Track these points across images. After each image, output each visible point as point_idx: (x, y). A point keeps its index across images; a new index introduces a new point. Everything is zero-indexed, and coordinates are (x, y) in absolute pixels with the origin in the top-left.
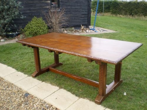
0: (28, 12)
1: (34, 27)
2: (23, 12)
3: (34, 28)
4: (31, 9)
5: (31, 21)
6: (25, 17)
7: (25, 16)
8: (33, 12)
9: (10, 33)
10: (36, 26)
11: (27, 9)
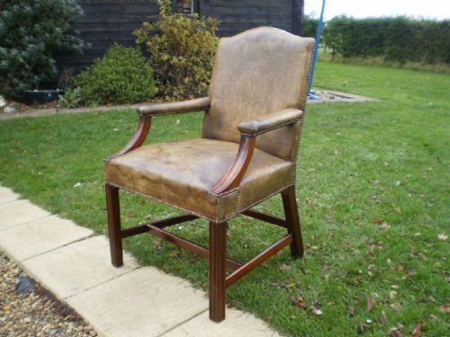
0: (100, 29)
1: (111, 73)
2: (83, 30)
3: (110, 76)
4: (109, 21)
5: (105, 58)
6: (90, 44)
7: (90, 41)
8: (116, 29)
9: (35, 91)
10: (116, 72)
11: (97, 21)
